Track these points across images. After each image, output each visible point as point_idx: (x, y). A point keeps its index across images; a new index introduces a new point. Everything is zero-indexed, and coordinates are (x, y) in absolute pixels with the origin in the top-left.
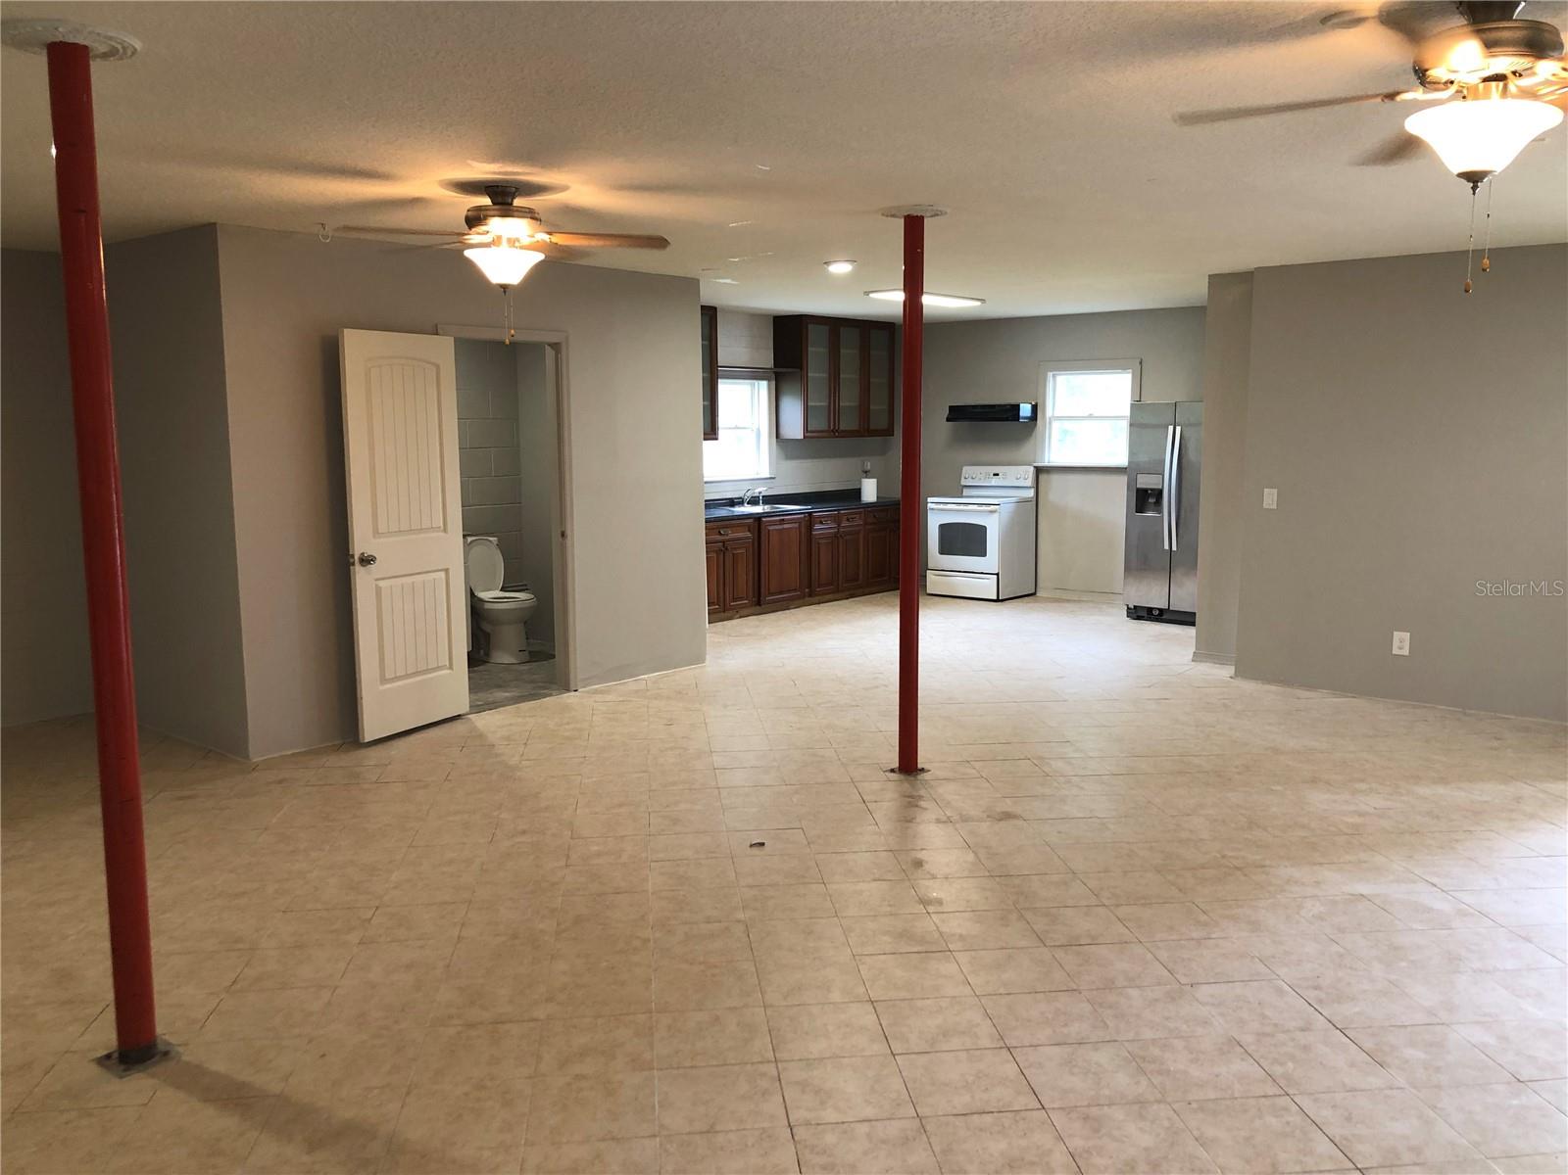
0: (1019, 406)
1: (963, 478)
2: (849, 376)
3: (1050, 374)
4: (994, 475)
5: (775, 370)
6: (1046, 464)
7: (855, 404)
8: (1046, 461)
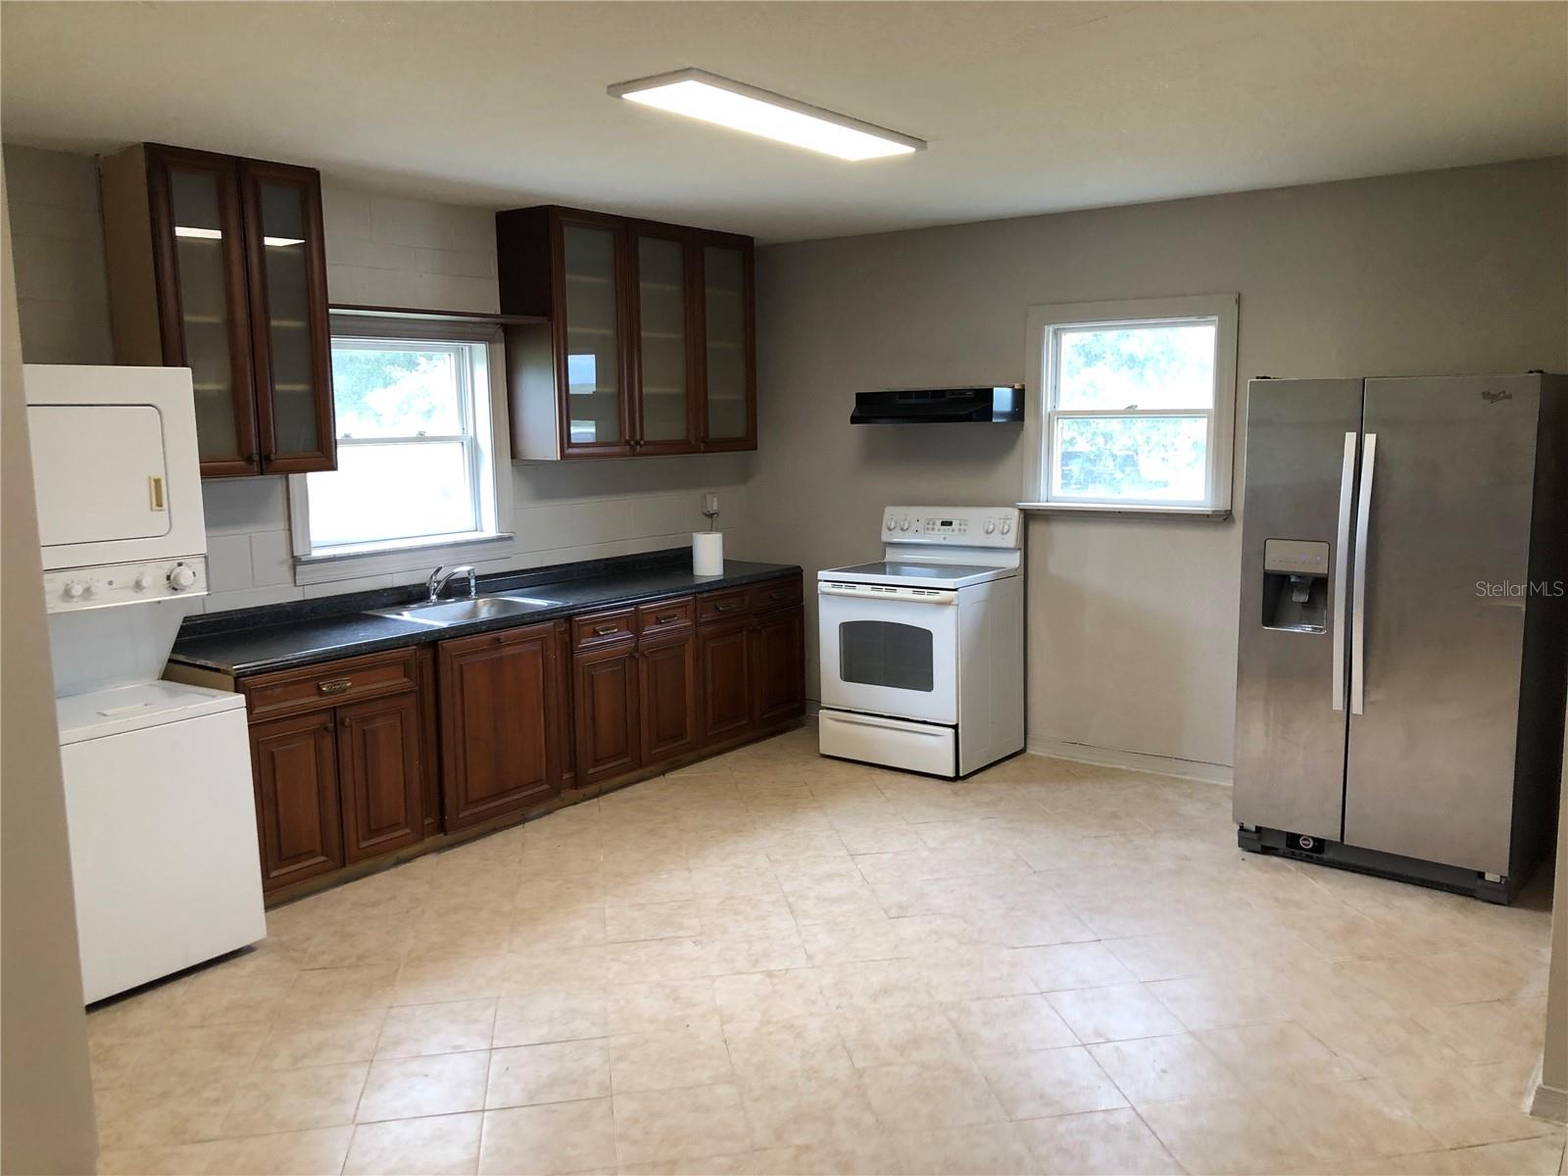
0: (992, 390)
1: (885, 531)
2: (660, 335)
3: (1049, 330)
4: (943, 524)
5: (502, 320)
6: (1043, 504)
7: (677, 390)
8: (1043, 496)
